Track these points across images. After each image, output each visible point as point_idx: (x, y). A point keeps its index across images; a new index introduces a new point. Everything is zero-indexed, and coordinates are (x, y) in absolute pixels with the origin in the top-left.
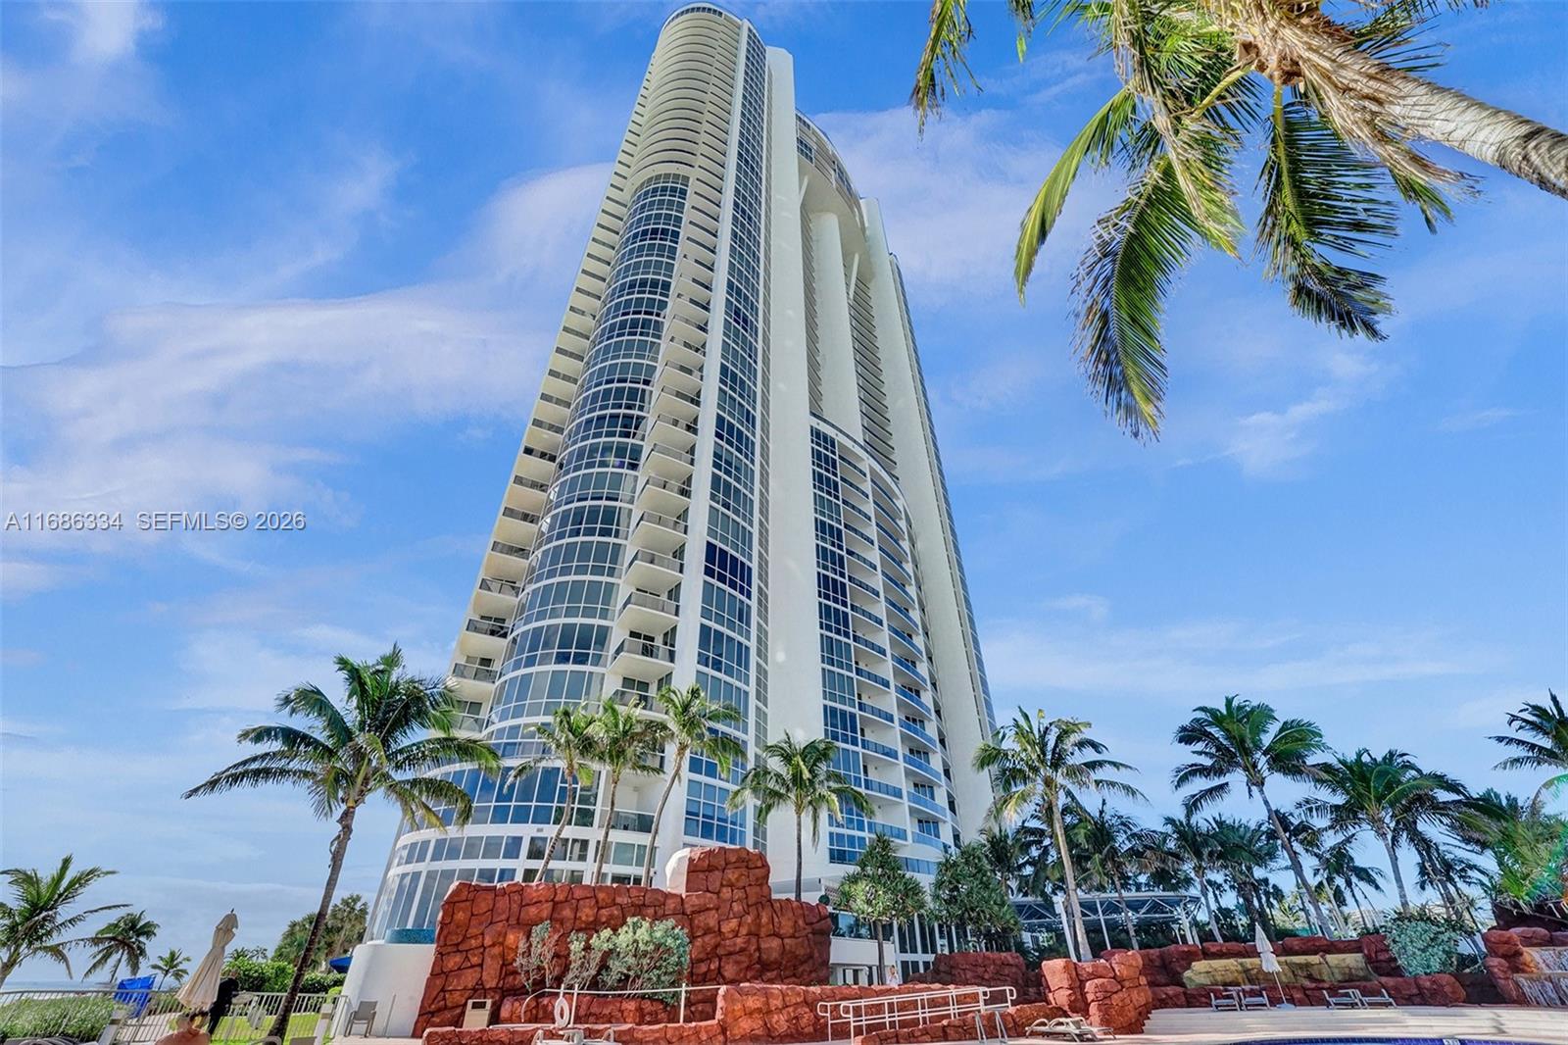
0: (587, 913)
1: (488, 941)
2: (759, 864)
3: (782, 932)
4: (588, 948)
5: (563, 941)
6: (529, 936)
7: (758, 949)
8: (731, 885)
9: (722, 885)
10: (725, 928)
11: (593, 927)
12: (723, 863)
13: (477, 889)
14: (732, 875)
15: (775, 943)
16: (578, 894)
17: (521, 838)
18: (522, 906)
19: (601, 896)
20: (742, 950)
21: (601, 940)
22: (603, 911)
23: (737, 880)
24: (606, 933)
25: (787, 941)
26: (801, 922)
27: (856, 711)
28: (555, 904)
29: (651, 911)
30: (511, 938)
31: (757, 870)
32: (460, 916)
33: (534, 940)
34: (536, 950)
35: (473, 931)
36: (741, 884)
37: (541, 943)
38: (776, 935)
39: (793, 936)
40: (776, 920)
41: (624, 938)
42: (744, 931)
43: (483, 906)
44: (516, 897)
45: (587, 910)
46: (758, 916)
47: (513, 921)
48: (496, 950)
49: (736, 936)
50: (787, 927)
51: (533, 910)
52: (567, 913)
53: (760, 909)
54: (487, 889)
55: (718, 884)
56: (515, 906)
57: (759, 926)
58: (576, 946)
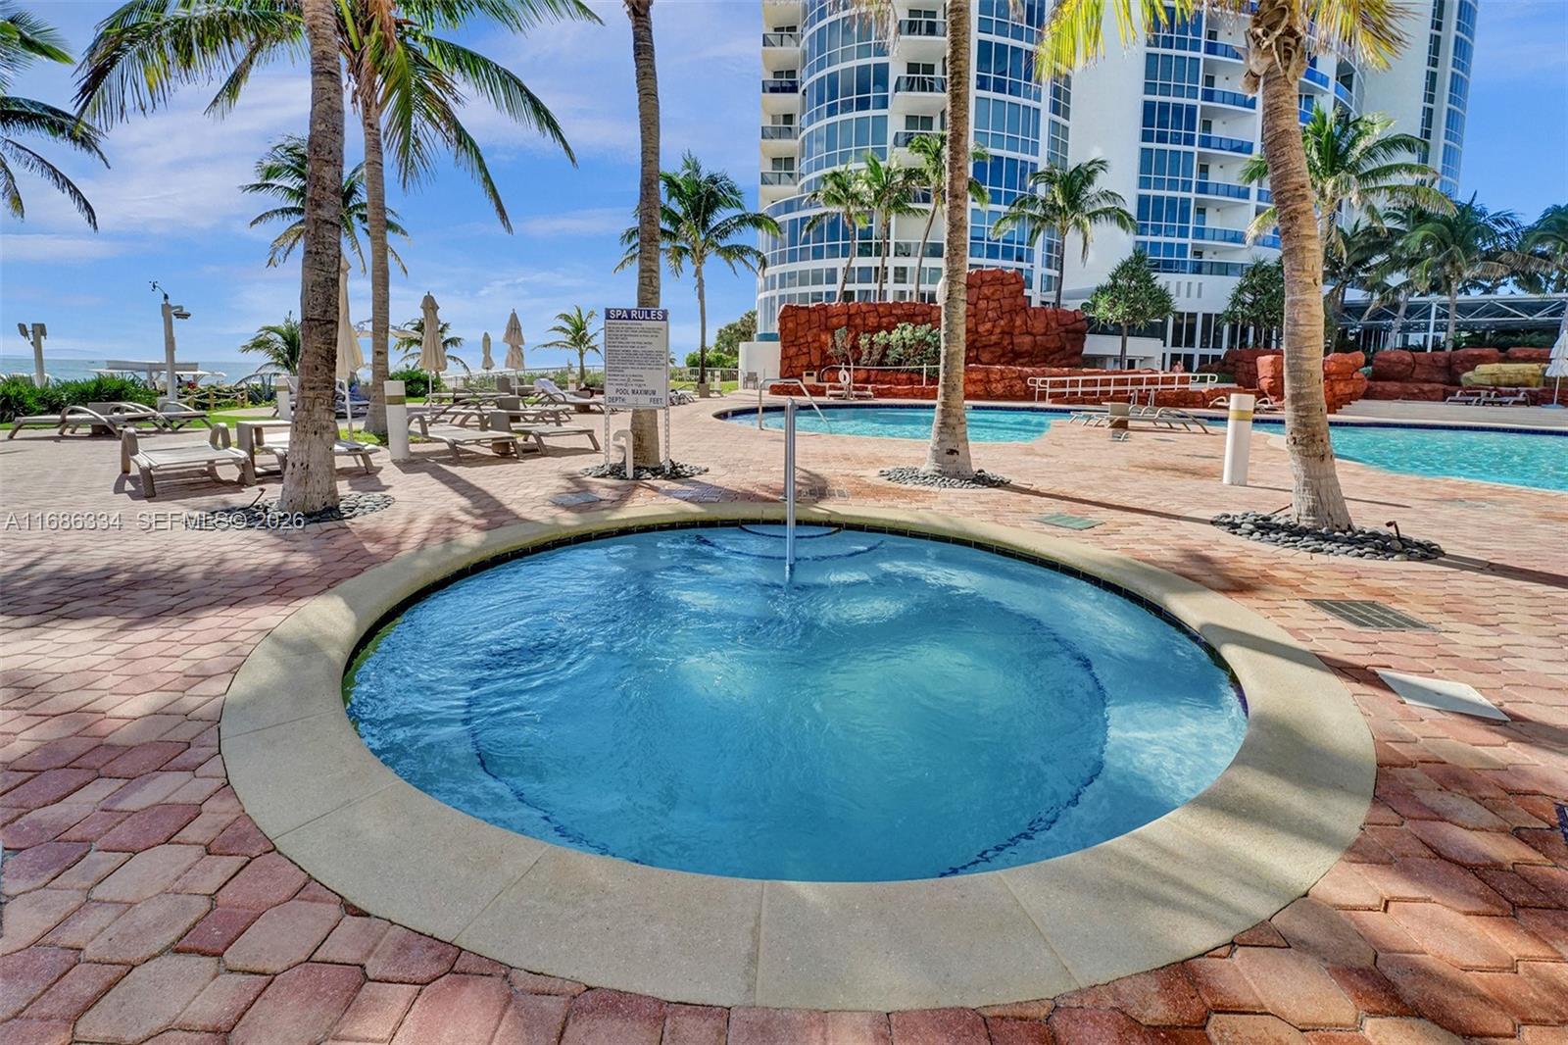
0: (872, 321)
1: (810, 340)
2: (1013, 281)
3: (1034, 331)
4: (872, 343)
5: (856, 338)
6: (833, 335)
7: (1012, 343)
8: (987, 298)
9: (979, 299)
10: (981, 329)
11: (876, 330)
12: (979, 282)
13: (797, 308)
14: (986, 291)
15: (1028, 339)
16: (864, 309)
17: (835, 269)
18: (827, 318)
19: (881, 309)
20: (995, 344)
21: (880, 337)
22: (884, 320)
23: (993, 294)
24: (883, 333)
25: (1038, 338)
26: (1053, 324)
27: (1199, 102)
28: (850, 316)
29: (920, 319)
30: (823, 337)
31: (1011, 287)
32: (790, 325)
33: (837, 338)
34: (839, 343)
35: (800, 334)
36: (995, 297)
37: (841, 340)
38: (1028, 333)
39: (1045, 334)
40: (1029, 322)
41: (895, 335)
42: (998, 330)
43: (803, 318)
44: (823, 313)
45: (871, 319)
46: (1012, 320)
47: (823, 327)
48: (816, 345)
49: (991, 334)
50: (1039, 326)
51: (835, 320)
52: (858, 321)
53: (1014, 315)
54: (803, 308)
55: (975, 297)
56: (823, 319)
57: (1014, 327)
58: (863, 341)
